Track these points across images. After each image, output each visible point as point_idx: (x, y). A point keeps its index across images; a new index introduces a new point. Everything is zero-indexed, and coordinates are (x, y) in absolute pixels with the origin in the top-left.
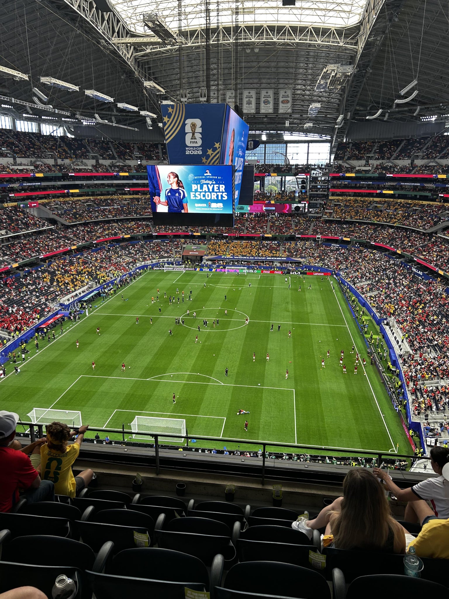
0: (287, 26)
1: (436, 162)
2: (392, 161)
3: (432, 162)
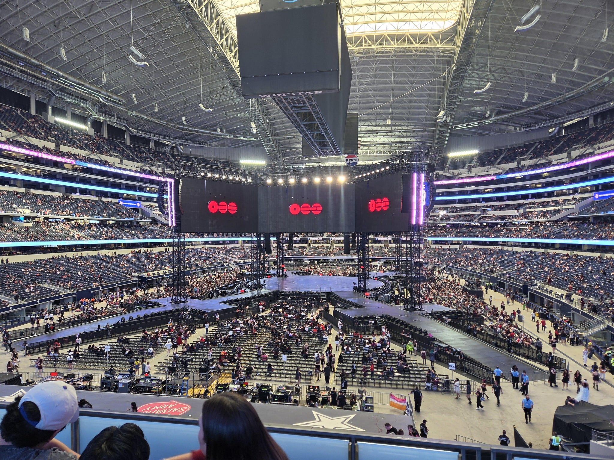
0: (385, 35)
1: (547, 160)
2: (497, 166)
3: (542, 160)
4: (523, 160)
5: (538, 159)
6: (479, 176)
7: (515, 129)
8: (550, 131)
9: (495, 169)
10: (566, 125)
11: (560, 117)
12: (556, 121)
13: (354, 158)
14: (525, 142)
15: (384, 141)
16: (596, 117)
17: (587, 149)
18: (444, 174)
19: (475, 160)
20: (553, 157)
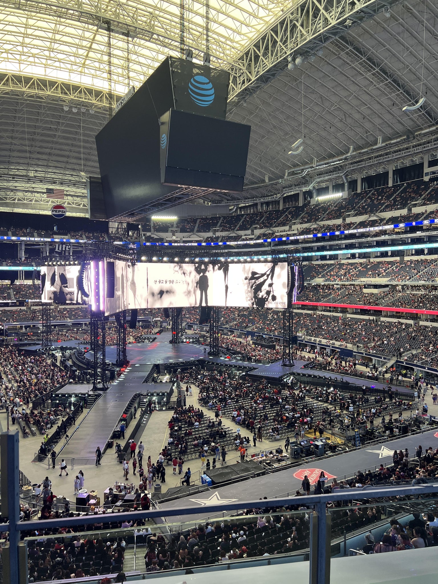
1: (236, 234)
2: (196, 233)
4: (218, 231)
5: (230, 232)
6: (185, 242)
7: (204, 202)
8: (231, 208)
9: (195, 236)
10: (240, 206)
11: (240, 199)
12: (237, 202)
13: (61, 210)
14: (212, 215)
15: (83, 193)
16: (262, 204)
17: (267, 230)
18: (152, 236)
19: (175, 226)
20: (242, 233)
